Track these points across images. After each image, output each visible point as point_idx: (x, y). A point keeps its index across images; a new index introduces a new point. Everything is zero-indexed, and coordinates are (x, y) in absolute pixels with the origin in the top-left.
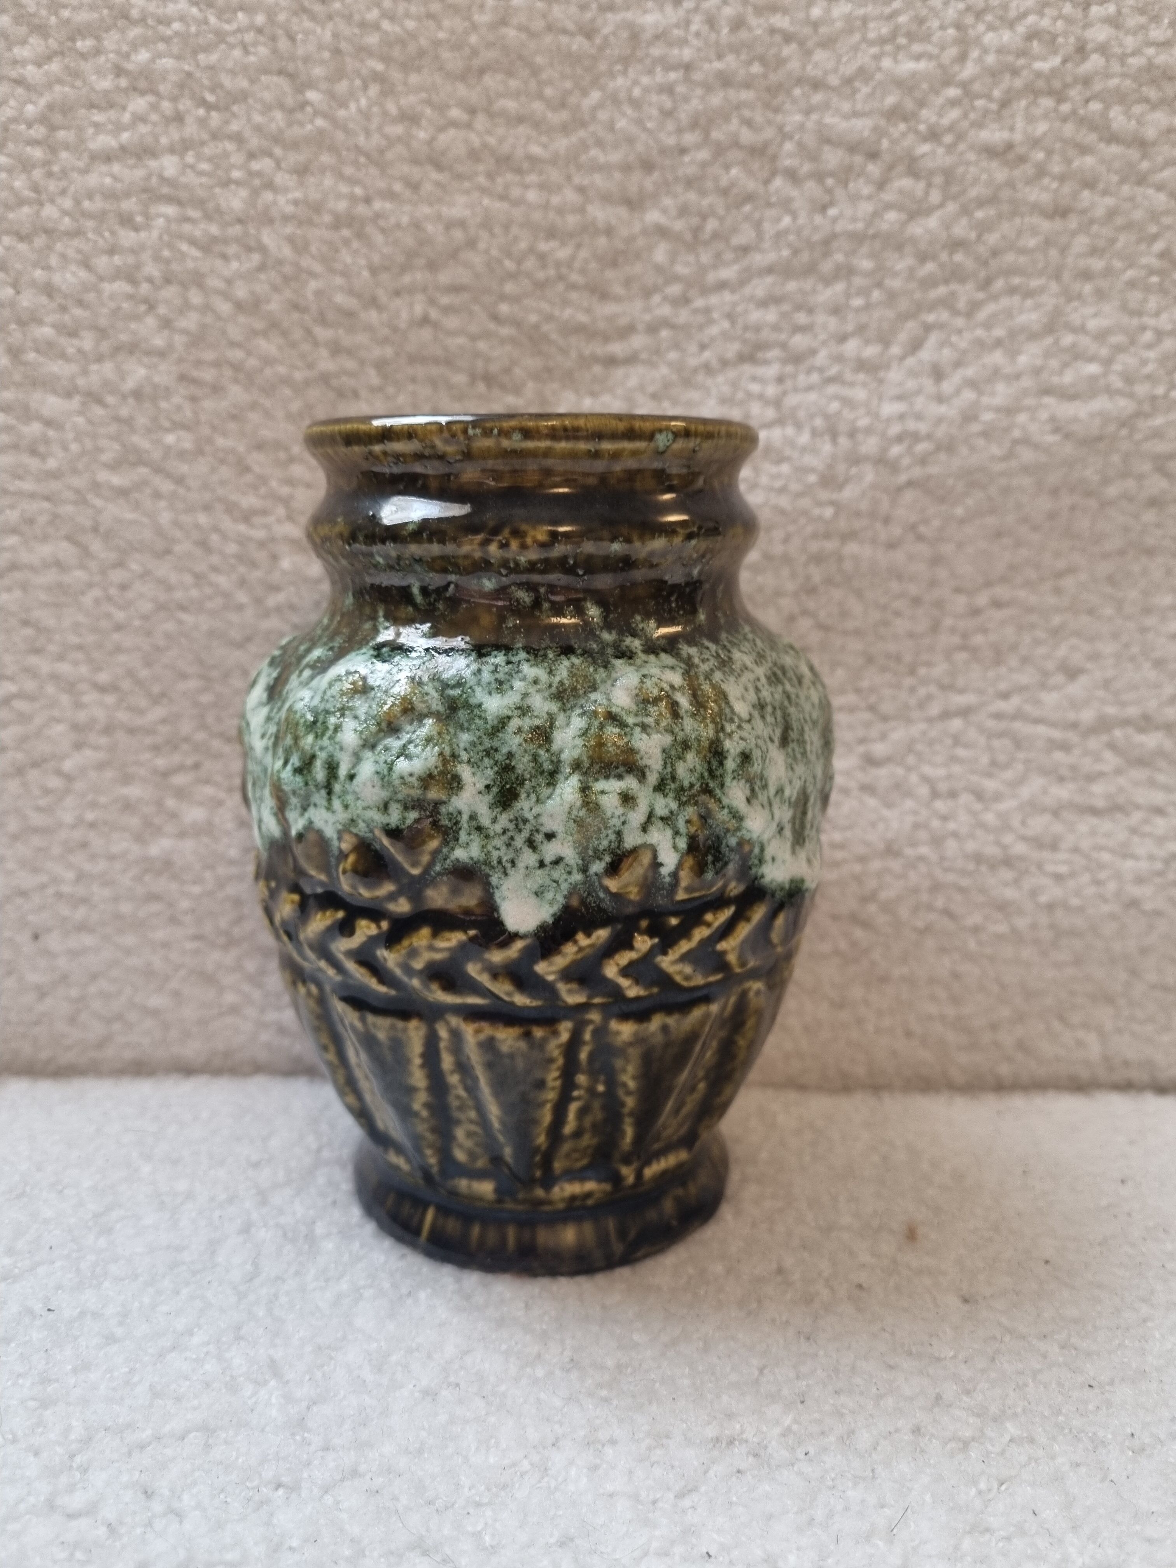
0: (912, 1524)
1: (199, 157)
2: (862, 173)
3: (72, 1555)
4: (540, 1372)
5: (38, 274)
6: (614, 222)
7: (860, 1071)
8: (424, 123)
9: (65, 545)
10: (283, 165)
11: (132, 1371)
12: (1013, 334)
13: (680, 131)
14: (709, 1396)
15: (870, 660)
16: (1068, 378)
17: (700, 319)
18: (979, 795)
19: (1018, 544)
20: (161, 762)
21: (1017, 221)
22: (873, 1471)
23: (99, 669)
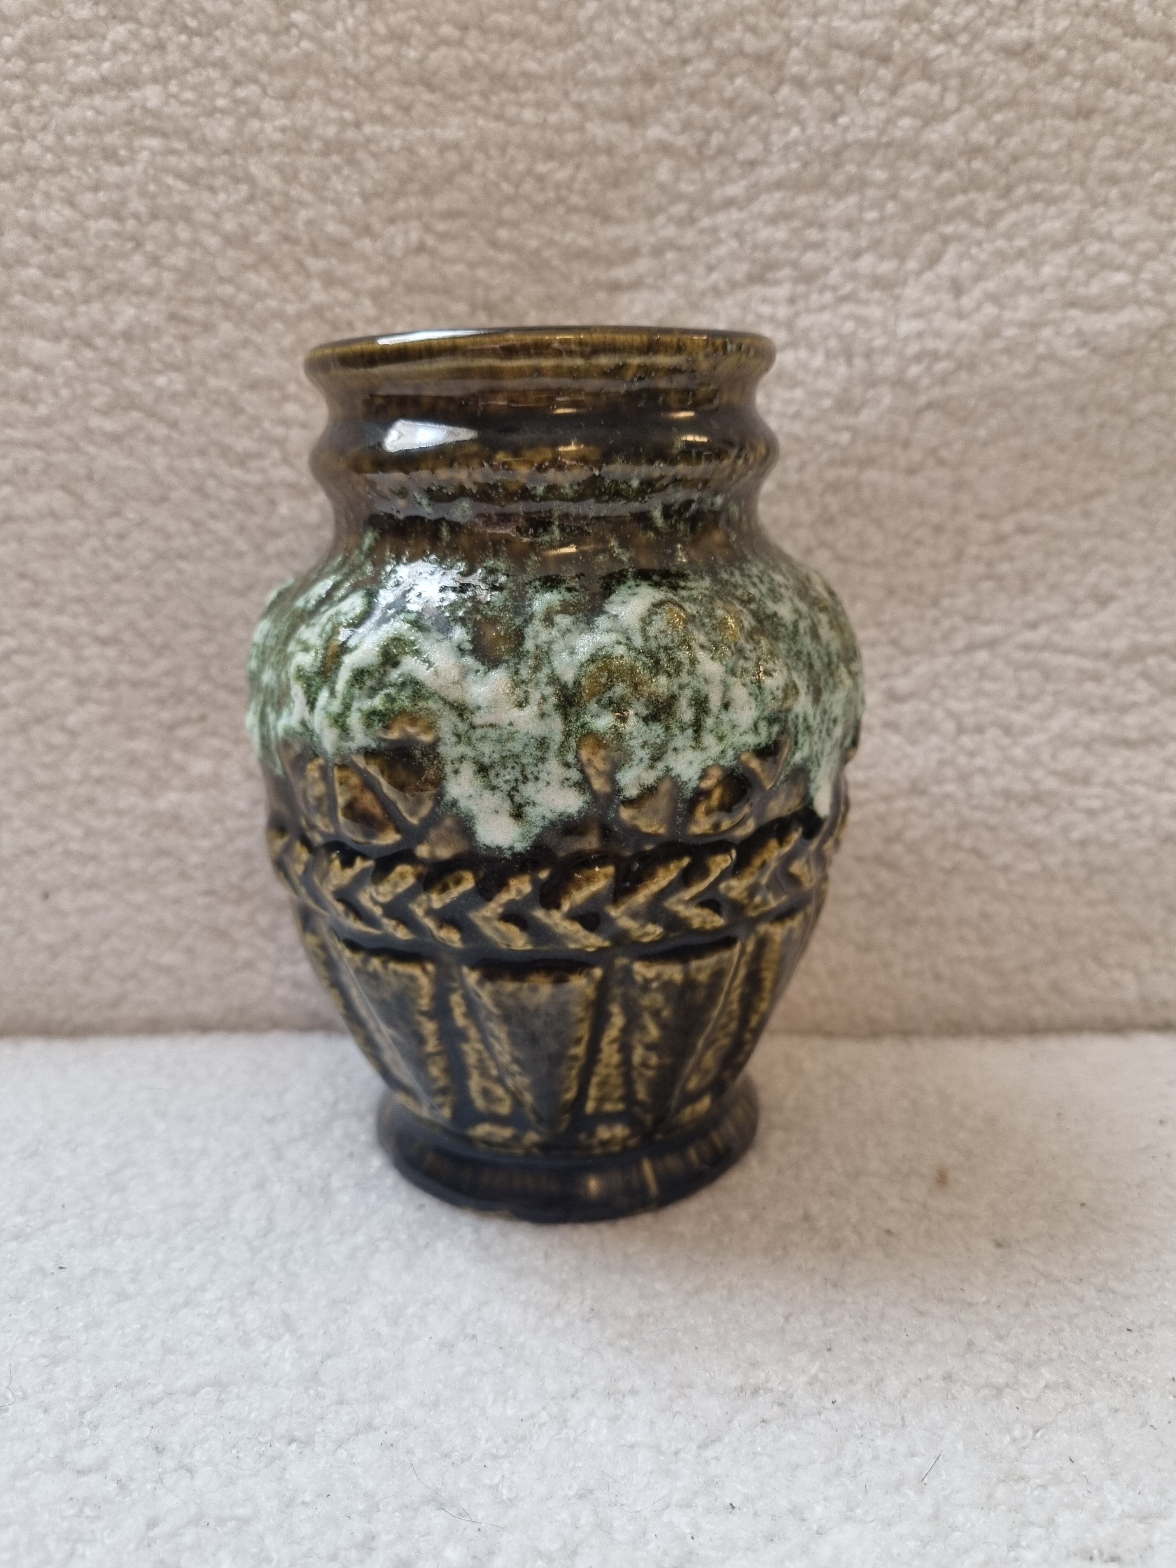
0: (944, 1473)
1: (183, 86)
2: (873, 79)
3: (81, 1511)
4: (559, 1322)
5: (22, 213)
6: (614, 139)
7: (889, 1016)
8: (413, 41)
9: (59, 494)
10: (270, 91)
11: (144, 1327)
12: (1035, 244)
13: (681, 40)
14: (733, 1344)
15: (891, 592)
16: (1094, 288)
17: (707, 239)
18: (1007, 729)
19: (1045, 466)
20: (166, 716)
21: (1038, 124)
22: (903, 1418)
23: (99, 621)
